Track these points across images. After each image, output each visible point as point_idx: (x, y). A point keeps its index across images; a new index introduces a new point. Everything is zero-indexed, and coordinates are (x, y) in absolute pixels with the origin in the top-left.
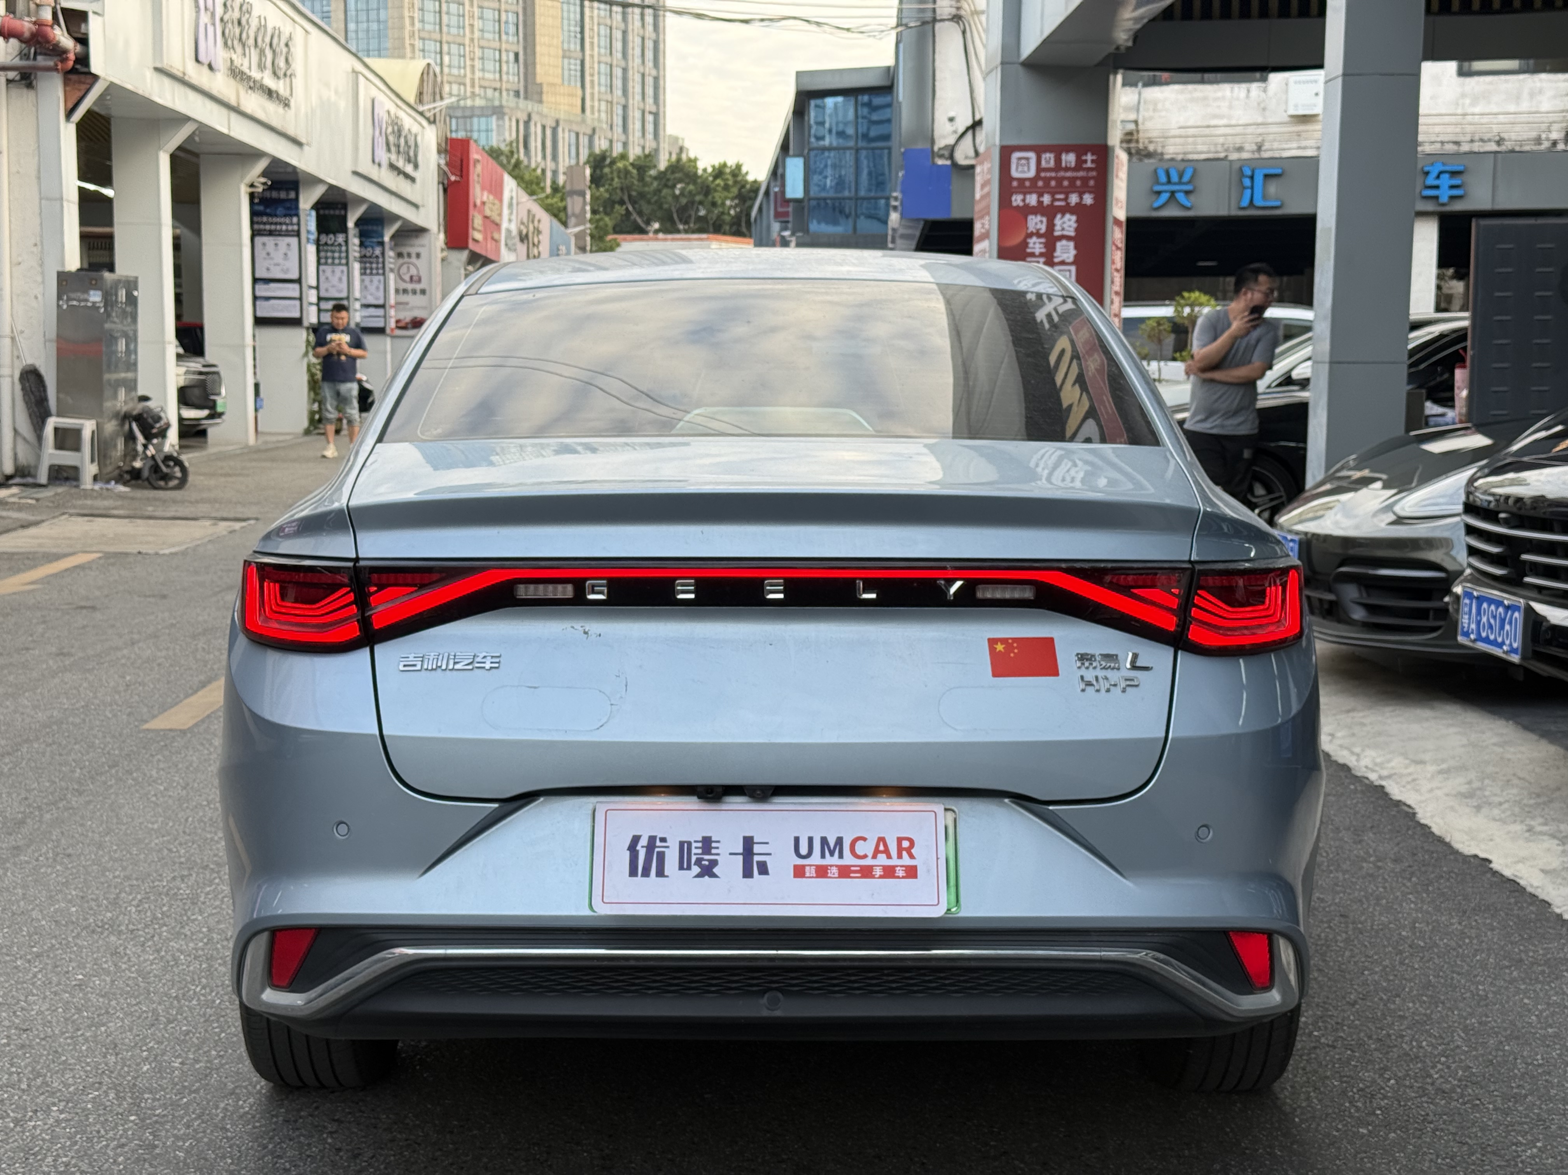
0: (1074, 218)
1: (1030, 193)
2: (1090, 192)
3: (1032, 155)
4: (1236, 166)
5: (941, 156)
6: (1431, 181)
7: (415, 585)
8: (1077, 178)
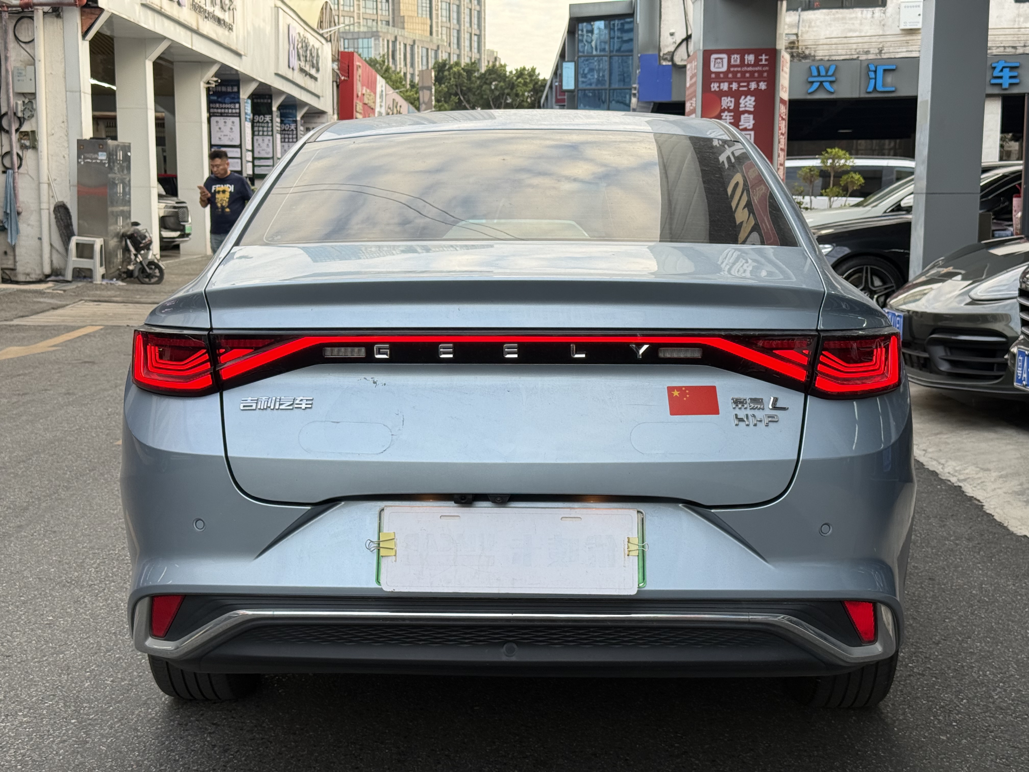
0: (753, 99)
1: (724, 82)
2: (764, 81)
3: (725, 56)
4: (865, 64)
5: (665, 59)
6: (996, 73)
7: (252, 348)
8: (755, 71)
